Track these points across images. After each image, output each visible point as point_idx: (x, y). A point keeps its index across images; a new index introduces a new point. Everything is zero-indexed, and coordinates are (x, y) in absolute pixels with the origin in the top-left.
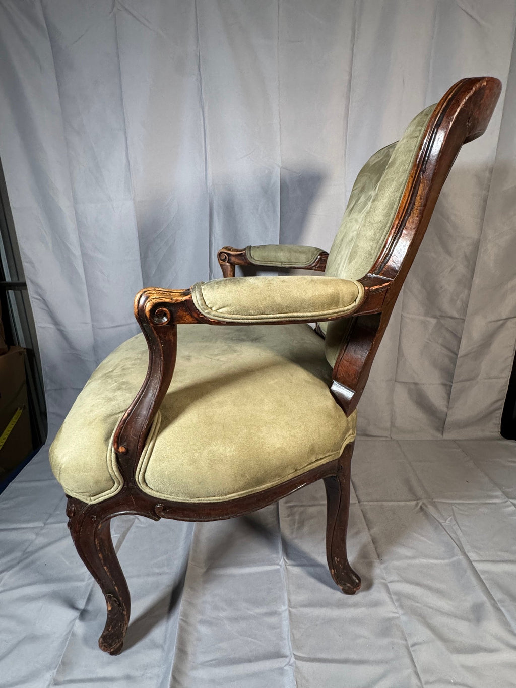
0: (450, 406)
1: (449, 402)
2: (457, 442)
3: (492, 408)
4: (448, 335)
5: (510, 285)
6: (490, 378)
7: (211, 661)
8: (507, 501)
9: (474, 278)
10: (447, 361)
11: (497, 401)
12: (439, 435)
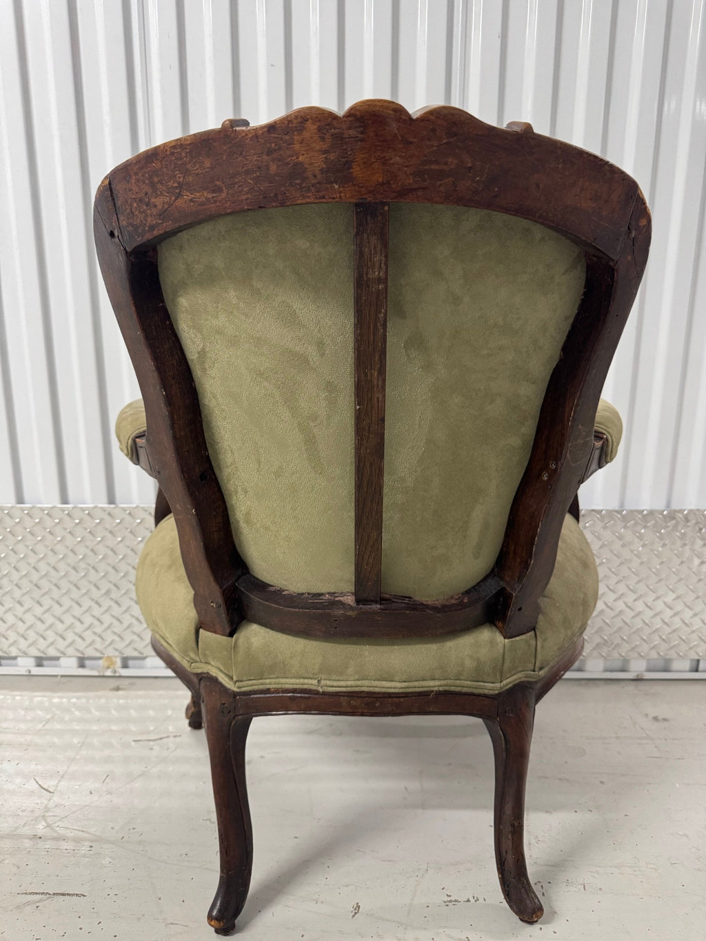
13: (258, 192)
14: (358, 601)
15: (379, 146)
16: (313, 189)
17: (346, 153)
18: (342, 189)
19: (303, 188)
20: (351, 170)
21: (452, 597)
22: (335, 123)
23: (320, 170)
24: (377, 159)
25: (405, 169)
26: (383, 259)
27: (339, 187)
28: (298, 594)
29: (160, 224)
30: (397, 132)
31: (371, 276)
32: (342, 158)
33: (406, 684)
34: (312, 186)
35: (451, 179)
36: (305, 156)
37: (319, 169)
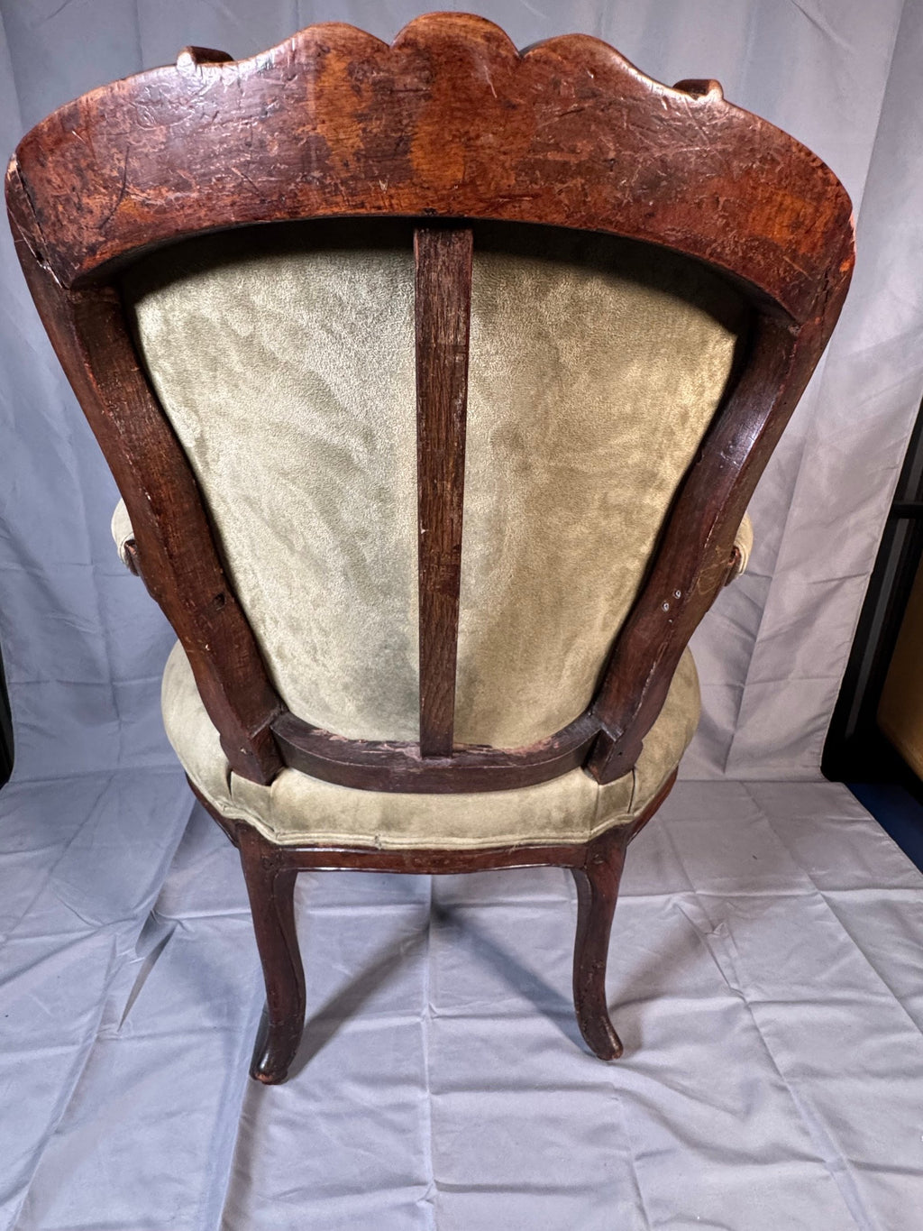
0: (738, 724)
1: (737, 715)
2: (745, 784)
3: (810, 728)
4: (742, 603)
5: (852, 521)
6: (808, 678)
7: (291, 1192)
8: (816, 894)
9: (792, 507)
10: (737, 647)
11: (819, 716)
12: (718, 771)
13: (251, 191)
14: (424, 754)
15: (459, 109)
16: (343, 188)
17: (400, 122)
18: (393, 191)
19: (326, 186)
20: (409, 157)
21: (540, 742)
22: (378, 56)
23: (354, 154)
24: (454, 136)
25: (502, 157)
26: (462, 314)
27: (388, 187)
28: (350, 741)
29: (101, 243)
30: (490, 83)
31: (442, 341)
32: (393, 131)
33: (481, 840)
34: (342, 183)
35: (580, 181)
36: (328, 123)
37: (353, 151)
